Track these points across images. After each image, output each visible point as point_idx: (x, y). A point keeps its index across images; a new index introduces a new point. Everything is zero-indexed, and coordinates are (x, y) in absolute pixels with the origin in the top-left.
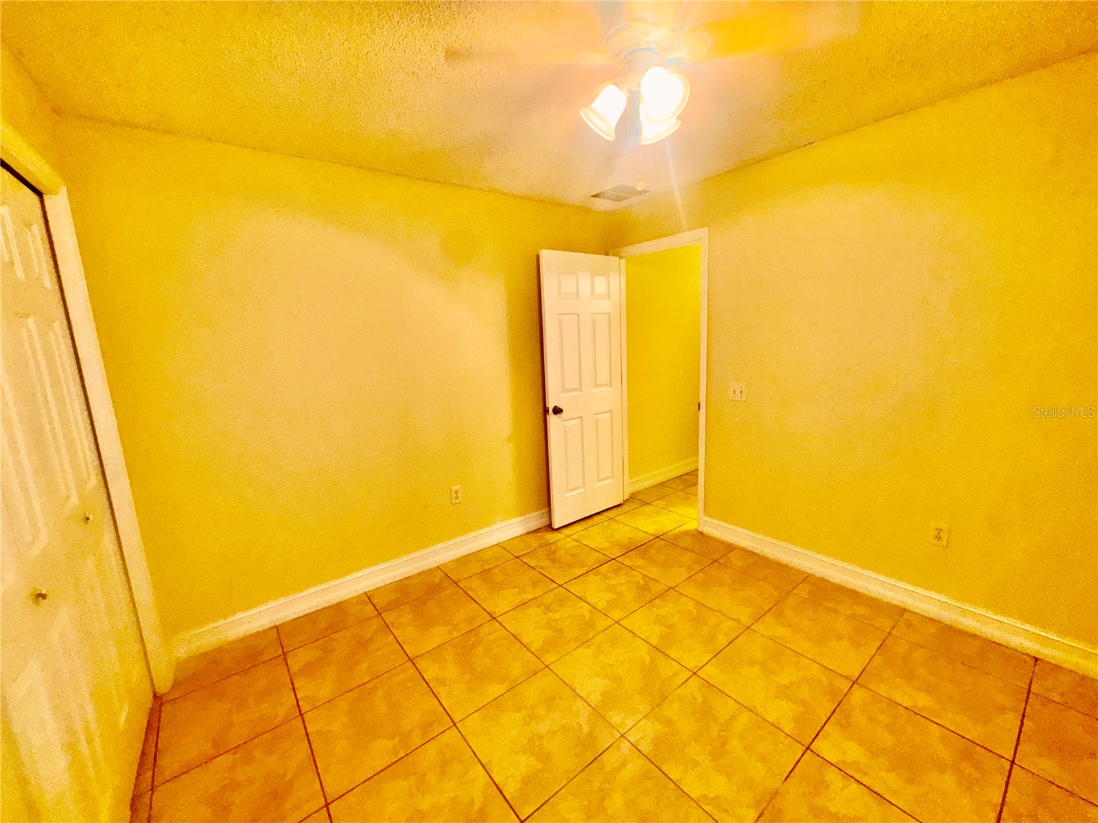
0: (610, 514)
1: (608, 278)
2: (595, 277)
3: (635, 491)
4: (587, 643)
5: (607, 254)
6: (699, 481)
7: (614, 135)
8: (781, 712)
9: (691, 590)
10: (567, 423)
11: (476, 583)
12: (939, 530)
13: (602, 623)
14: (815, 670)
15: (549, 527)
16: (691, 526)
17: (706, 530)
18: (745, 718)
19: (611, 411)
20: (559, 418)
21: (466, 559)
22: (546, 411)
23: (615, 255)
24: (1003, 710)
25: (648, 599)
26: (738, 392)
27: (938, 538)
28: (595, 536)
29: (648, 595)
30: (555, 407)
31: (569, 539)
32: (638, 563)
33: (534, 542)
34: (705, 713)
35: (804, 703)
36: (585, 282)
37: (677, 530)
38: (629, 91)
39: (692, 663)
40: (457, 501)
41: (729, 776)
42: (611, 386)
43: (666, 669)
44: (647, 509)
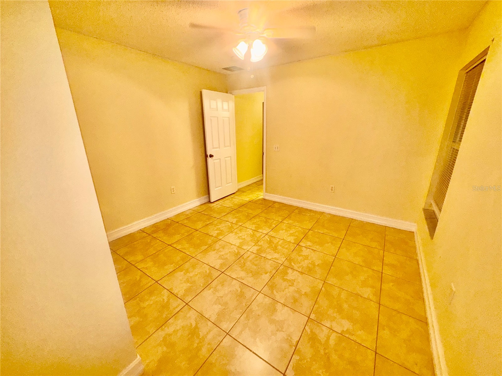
0: (232, 196)
1: (228, 103)
2: (223, 102)
3: (240, 188)
4: (232, 232)
5: (227, 93)
6: (264, 183)
7: (243, 57)
8: (291, 239)
9: (263, 215)
10: (214, 161)
11: (186, 221)
12: (332, 188)
13: (235, 227)
14: (300, 229)
15: (210, 202)
16: (262, 197)
17: (267, 198)
18: (281, 242)
19: (231, 157)
20: (212, 159)
21: (178, 215)
22: (206, 156)
23: (231, 93)
24: (343, 230)
25: (250, 219)
26: (276, 148)
27: (332, 190)
28: (227, 203)
29: (249, 218)
30: (210, 155)
31: (218, 205)
32: (245, 209)
33: (204, 207)
34: (270, 242)
35: (297, 236)
36: (219, 104)
37: (257, 199)
38: (249, 44)
39: (265, 232)
40: (174, 193)
41: (278, 253)
42: (230, 147)
43: (258, 235)
44: (245, 194)
